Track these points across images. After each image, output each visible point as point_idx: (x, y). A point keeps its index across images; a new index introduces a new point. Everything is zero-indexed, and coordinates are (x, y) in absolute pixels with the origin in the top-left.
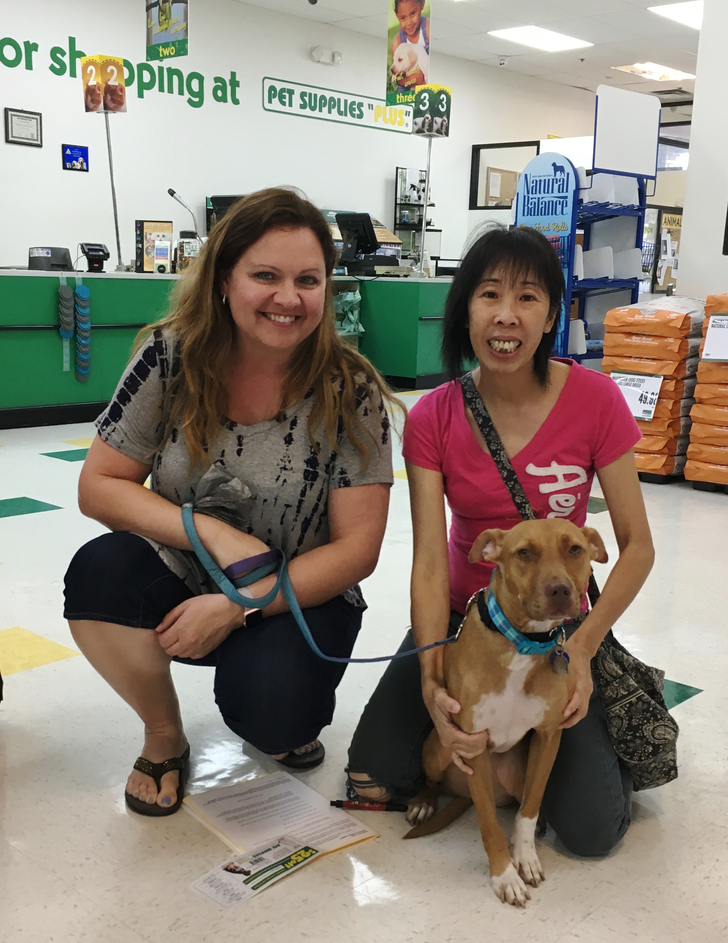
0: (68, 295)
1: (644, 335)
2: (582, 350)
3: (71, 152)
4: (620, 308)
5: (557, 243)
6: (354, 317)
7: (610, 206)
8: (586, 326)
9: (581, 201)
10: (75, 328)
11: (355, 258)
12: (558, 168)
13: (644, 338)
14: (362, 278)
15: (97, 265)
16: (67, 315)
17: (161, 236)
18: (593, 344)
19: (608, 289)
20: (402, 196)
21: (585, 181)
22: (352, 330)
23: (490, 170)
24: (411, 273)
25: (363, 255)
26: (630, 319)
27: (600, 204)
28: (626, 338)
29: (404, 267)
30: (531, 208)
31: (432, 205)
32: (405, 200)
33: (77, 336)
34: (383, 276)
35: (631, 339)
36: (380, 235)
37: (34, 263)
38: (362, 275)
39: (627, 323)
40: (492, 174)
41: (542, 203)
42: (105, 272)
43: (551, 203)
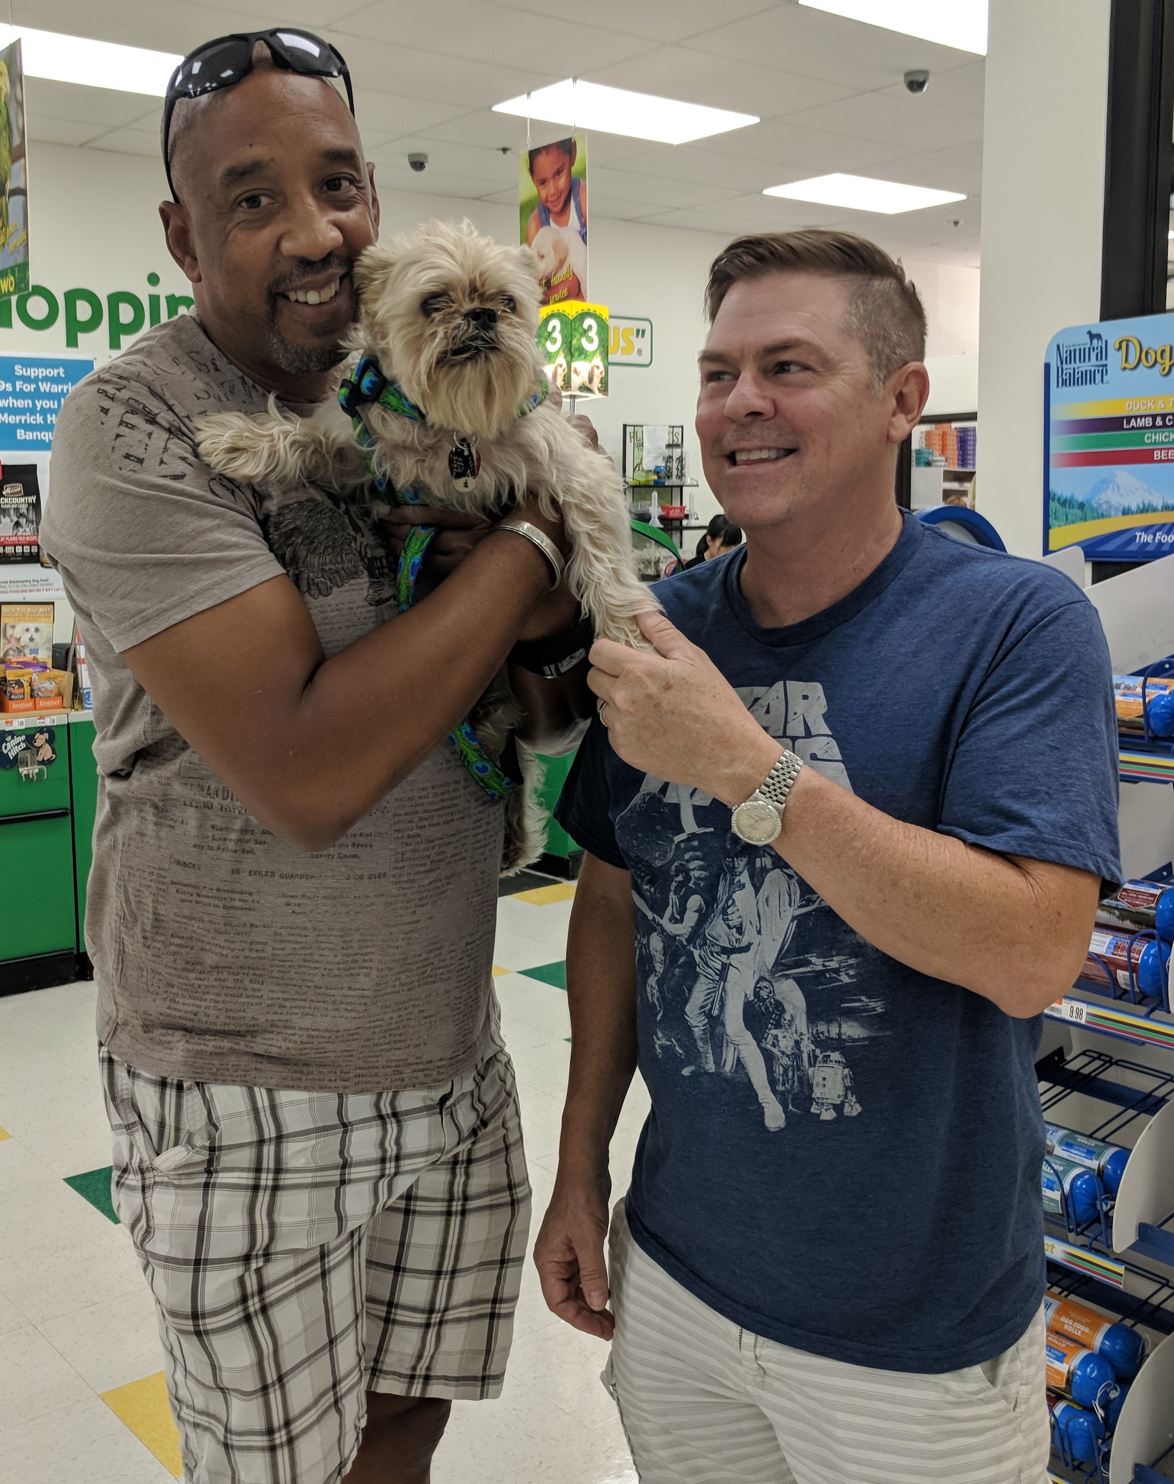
17: (32, 630)
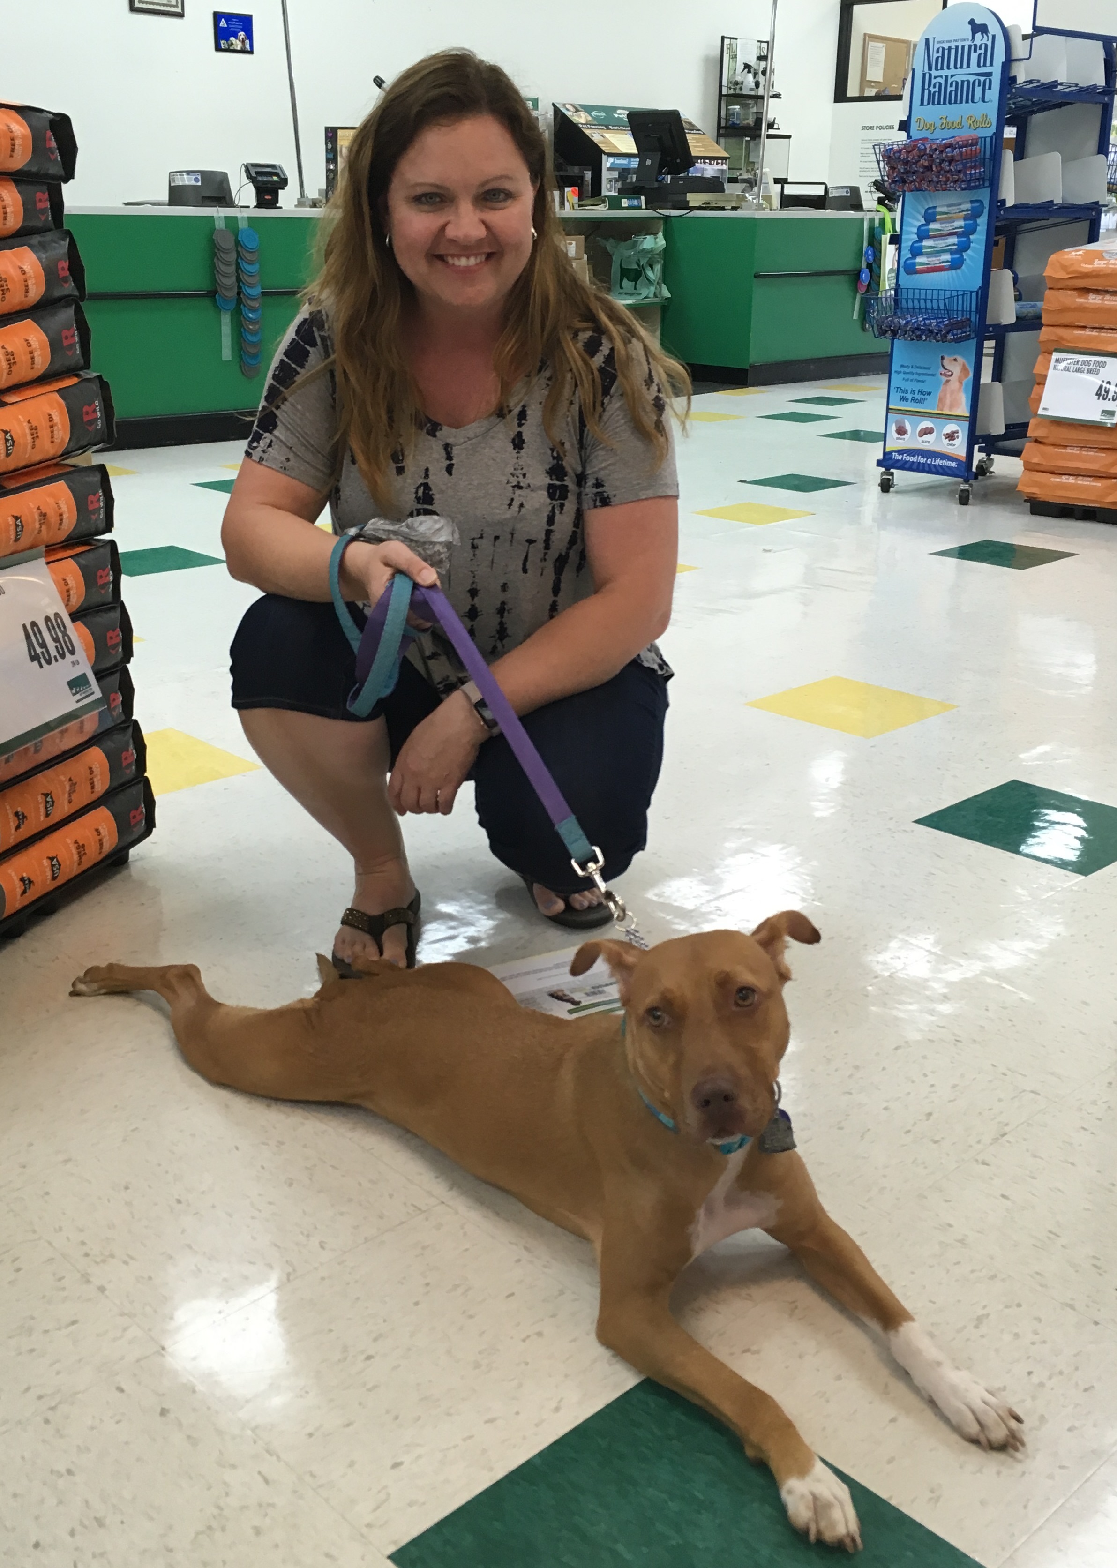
0: (228, 243)
1: (1107, 292)
2: (1009, 317)
3: (227, 24)
4: (1070, 249)
5: (973, 148)
6: (653, 274)
7: (1060, 87)
8: (1016, 280)
9: (1014, 79)
10: (239, 294)
11: (657, 181)
12: (978, 28)
13: (1107, 297)
14: (667, 212)
15: (270, 197)
16: (226, 275)
18: (1028, 308)
19: (1052, 221)
20: (729, 82)
21: (1020, 49)
22: (652, 295)
23: (868, 38)
24: (743, 203)
25: (669, 177)
26: (1086, 267)
27: (1043, 84)
28: (1080, 296)
29: (732, 194)
30: (935, 92)
31: (777, 96)
32: (735, 89)
33: (242, 306)
34: (700, 208)
35: (1087, 299)
36: (696, 146)
37: (177, 195)
38: (667, 209)
39: (1081, 273)
40: (872, 44)
41: (951, 84)
42: (281, 208)
43: (965, 83)
